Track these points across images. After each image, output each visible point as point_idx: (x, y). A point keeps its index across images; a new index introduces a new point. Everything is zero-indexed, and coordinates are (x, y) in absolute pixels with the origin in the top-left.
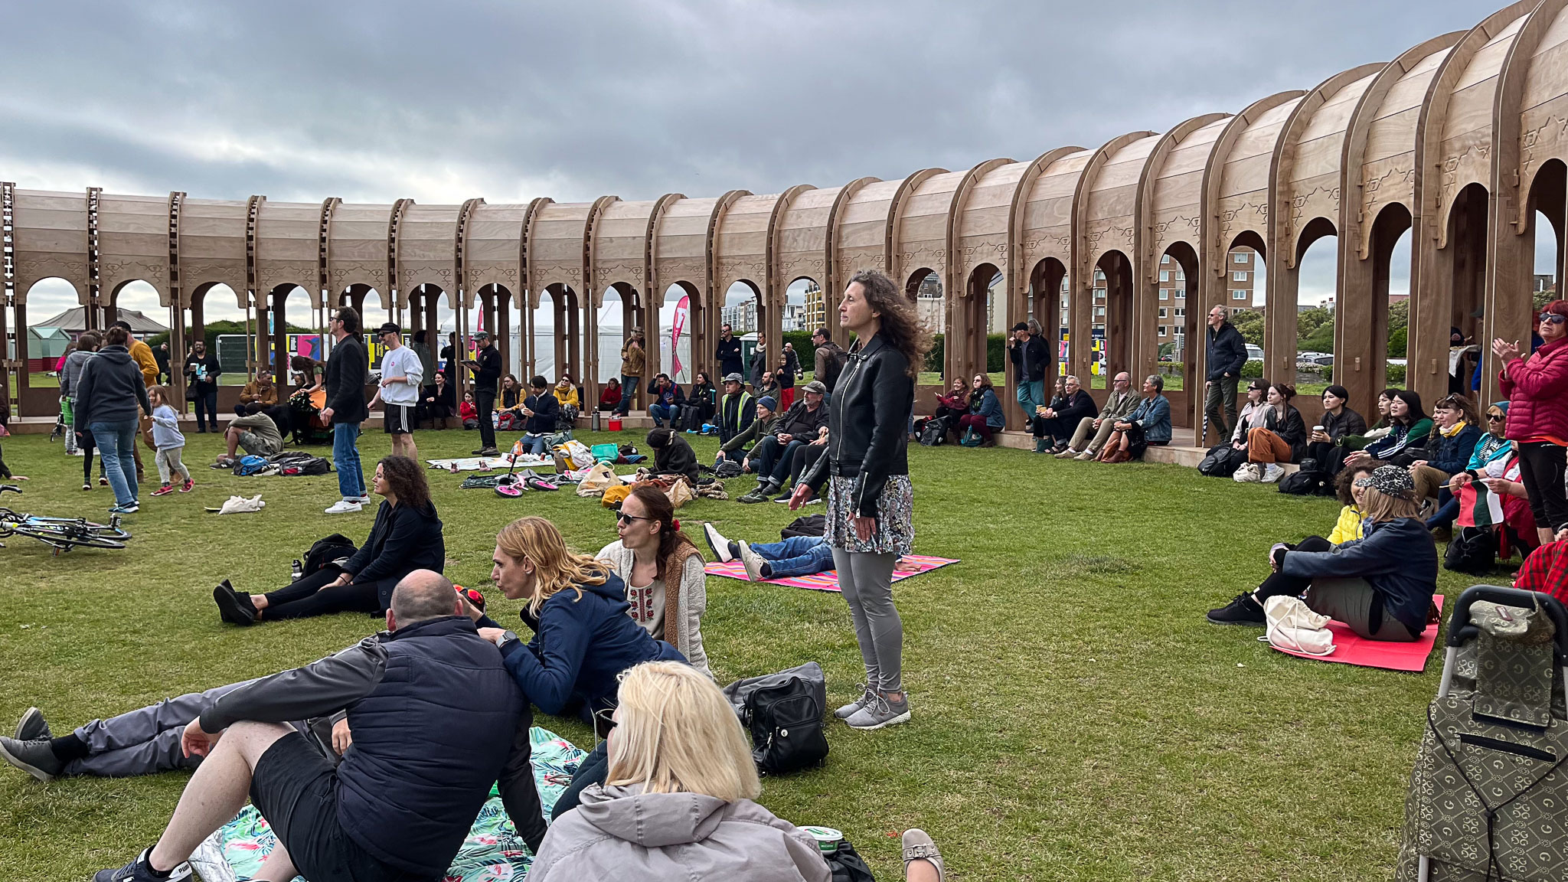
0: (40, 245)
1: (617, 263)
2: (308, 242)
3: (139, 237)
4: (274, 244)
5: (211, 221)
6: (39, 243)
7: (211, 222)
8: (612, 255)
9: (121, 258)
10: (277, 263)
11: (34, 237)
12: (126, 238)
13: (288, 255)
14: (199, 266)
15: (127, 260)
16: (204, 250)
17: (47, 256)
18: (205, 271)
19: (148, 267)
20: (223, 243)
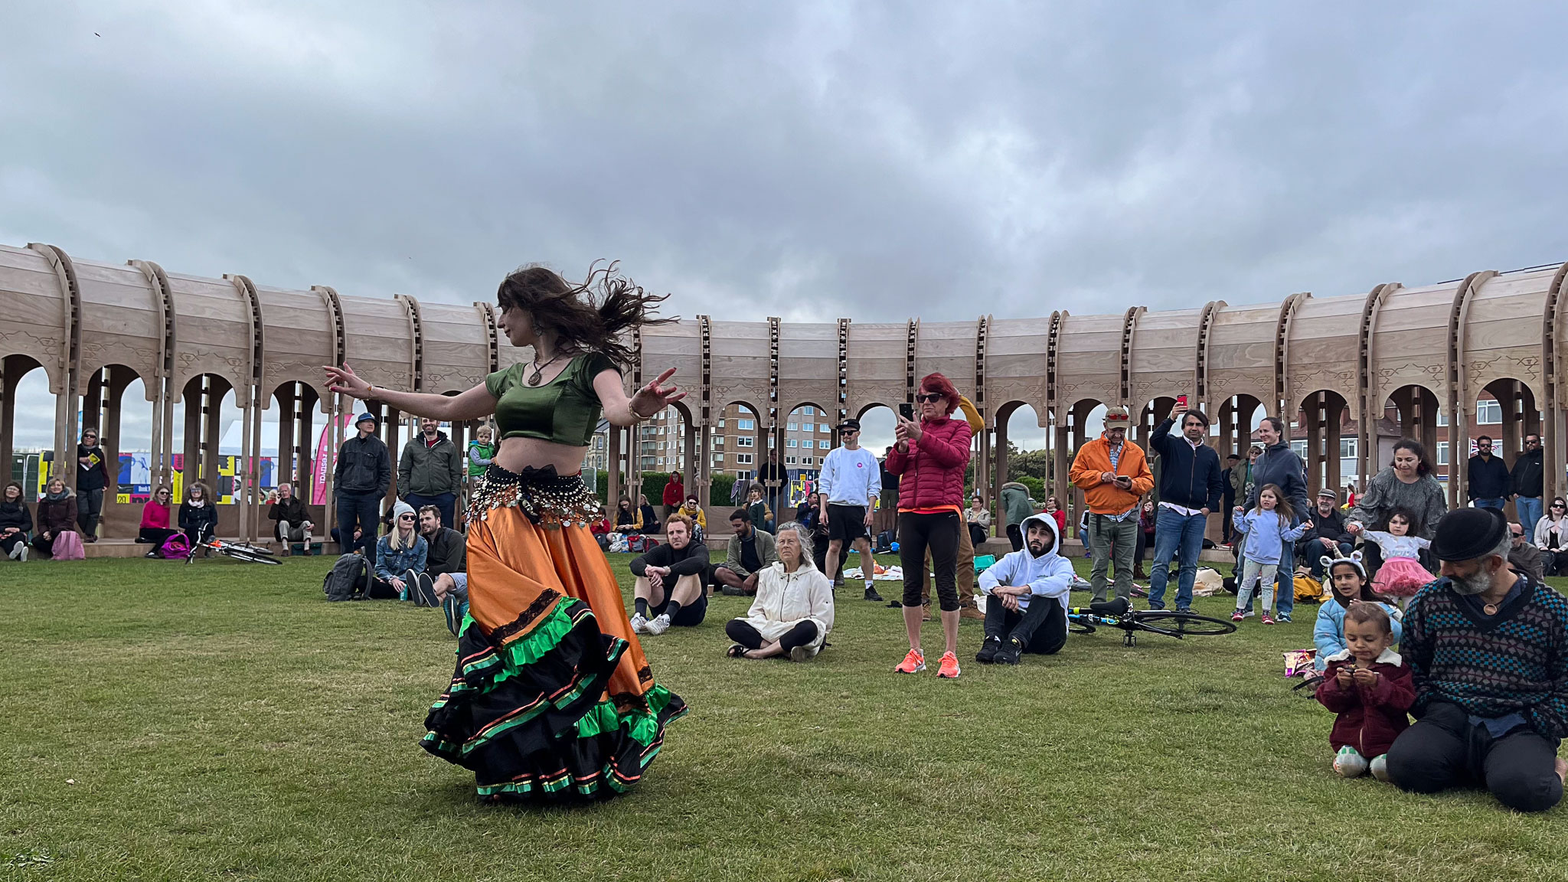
0: (108, 324)
1: (737, 382)
2: (400, 341)
3: (218, 324)
4: (363, 342)
5: (291, 310)
6: (104, 321)
7: (292, 313)
8: (732, 373)
9: (200, 346)
10: (367, 363)
11: (99, 314)
12: (204, 324)
13: (376, 355)
14: (282, 362)
15: (205, 349)
16: (289, 344)
17: (114, 339)
18: (288, 368)
19: (227, 361)
20: (309, 338)
